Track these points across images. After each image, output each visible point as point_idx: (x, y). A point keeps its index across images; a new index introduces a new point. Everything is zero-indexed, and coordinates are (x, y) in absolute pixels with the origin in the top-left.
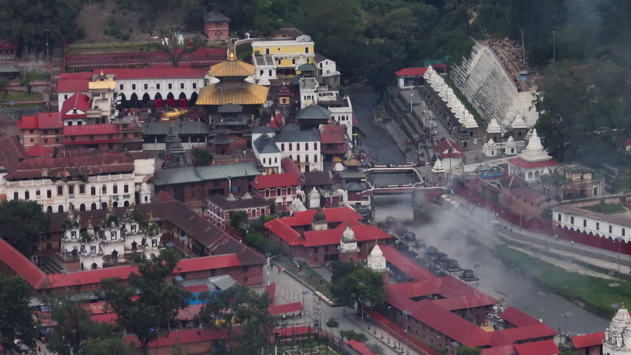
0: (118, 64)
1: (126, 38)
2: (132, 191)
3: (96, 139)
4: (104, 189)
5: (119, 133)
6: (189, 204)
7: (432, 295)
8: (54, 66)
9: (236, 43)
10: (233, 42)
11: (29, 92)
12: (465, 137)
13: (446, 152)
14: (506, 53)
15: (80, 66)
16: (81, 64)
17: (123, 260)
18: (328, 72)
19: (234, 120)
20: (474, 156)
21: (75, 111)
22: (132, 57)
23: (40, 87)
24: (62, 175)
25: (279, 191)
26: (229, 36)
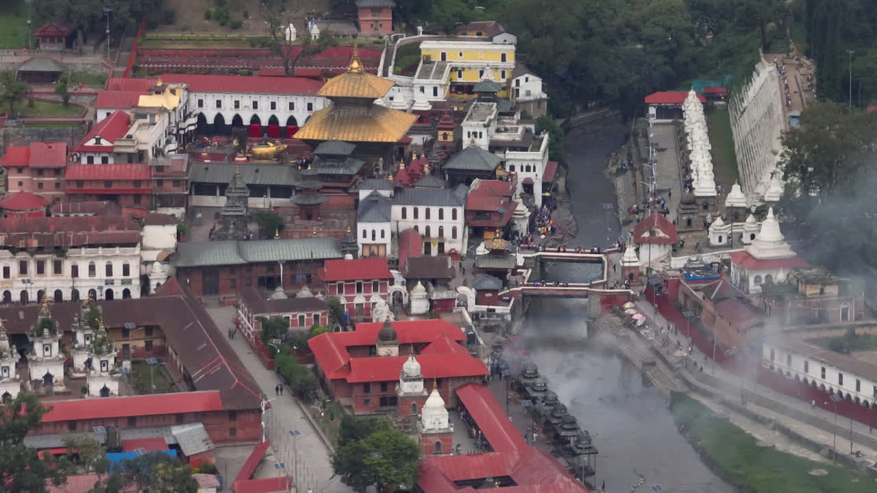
0: (213, 66)
1: (236, 27)
2: (134, 273)
3: (114, 187)
4: (92, 269)
5: (151, 180)
6: (224, 298)
7: (493, 478)
8: (118, 65)
9: (398, 42)
10: (396, 39)
11: (66, 103)
12: (689, 211)
13: (646, 235)
14: (799, 77)
15: (156, 66)
16: (158, 63)
17: (61, 389)
18: (528, 93)
19: (338, 167)
20: (694, 243)
21: (98, 141)
22: (237, 55)
23: (85, 97)
24: (26, 244)
25: (359, 286)
26: (393, 29)
